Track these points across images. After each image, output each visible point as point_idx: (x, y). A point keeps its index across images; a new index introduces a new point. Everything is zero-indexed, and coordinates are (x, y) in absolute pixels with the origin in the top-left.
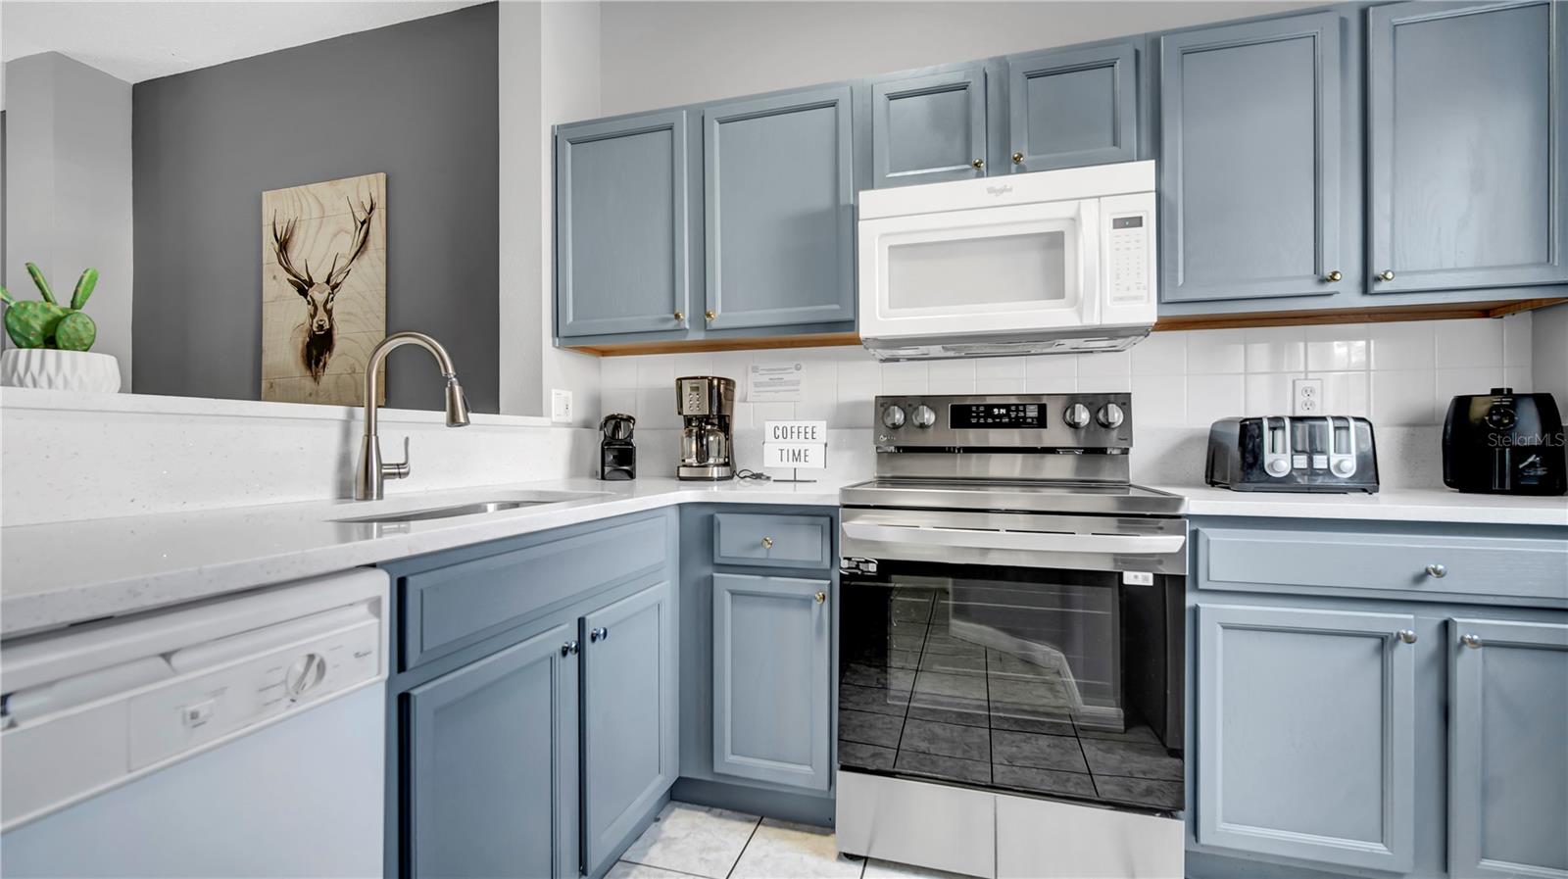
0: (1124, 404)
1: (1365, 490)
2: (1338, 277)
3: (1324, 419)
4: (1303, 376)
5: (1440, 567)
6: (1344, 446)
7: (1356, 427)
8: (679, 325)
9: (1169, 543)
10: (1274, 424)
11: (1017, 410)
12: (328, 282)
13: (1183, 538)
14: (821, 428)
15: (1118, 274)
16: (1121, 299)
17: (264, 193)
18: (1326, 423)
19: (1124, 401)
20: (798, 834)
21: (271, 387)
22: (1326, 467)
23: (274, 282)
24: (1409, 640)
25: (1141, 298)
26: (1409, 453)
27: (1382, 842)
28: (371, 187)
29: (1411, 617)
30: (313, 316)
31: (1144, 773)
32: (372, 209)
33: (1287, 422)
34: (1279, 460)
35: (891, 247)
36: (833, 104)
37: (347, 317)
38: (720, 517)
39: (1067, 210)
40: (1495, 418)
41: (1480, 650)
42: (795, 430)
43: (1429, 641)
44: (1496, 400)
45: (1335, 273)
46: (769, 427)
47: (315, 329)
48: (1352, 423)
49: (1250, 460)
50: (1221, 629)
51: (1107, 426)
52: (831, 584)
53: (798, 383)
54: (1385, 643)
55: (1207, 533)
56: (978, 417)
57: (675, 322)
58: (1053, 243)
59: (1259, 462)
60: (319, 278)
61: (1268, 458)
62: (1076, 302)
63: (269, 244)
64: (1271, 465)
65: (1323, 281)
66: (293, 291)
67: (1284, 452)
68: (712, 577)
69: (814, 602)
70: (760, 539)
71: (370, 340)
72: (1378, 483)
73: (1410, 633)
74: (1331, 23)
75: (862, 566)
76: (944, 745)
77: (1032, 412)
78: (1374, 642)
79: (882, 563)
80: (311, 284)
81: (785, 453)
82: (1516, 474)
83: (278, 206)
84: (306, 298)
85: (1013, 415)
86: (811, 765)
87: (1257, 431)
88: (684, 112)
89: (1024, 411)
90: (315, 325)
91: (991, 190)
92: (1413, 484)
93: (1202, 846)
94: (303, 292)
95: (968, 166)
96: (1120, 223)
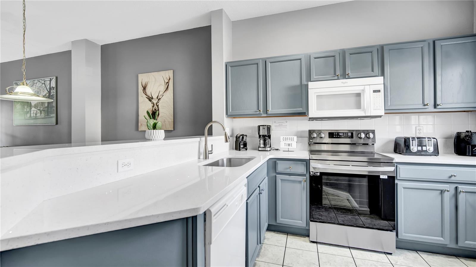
0: (373, 133)
1: (435, 155)
2: (428, 104)
3: (425, 138)
4: (418, 126)
5: (455, 175)
6: (430, 145)
7: (433, 140)
8: (260, 113)
9: (392, 169)
10: (413, 139)
11: (346, 134)
12: (157, 98)
13: (394, 168)
14: (295, 138)
15: (374, 104)
16: (375, 109)
17: (139, 75)
18: (425, 139)
19: (373, 132)
20: (298, 237)
21: (141, 125)
22: (426, 150)
23: (142, 98)
24: (448, 191)
25: (380, 109)
26: (446, 145)
27: (442, 237)
28: (169, 74)
29: (448, 186)
30: (153, 107)
31: (378, 224)
32: (169, 79)
33: (416, 139)
34: (414, 148)
35: (317, 96)
36: (300, 59)
37: (162, 107)
38: (278, 161)
39: (362, 88)
40: (467, 138)
41: (465, 193)
42: (288, 138)
43: (453, 191)
44: (467, 134)
45: (427, 104)
46: (282, 137)
47: (154, 110)
48: (432, 139)
49: (407, 148)
50: (403, 188)
51: (369, 138)
52: (306, 178)
53: (286, 126)
54: (442, 192)
55: (399, 166)
56: (336, 135)
57: (259, 112)
58: (358, 95)
59: (409, 148)
60: (155, 97)
61: (411, 147)
62: (364, 110)
63: (140, 87)
64: (412, 149)
65: (425, 105)
66: (147, 100)
67: (415, 146)
68: (276, 176)
69: (302, 182)
70: (288, 167)
71: (170, 113)
72: (439, 153)
73: (448, 189)
74: (426, 44)
75: (316, 174)
76: (325, 217)
77: (350, 134)
78: (440, 192)
79: (321, 173)
80: (152, 98)
81: (286, 144)
82: (472, 151)
83: (143, 78)
84: (151, 102)
85: (345, 135)
86: (301, 221)
87: (409, 141)
88: (261, 60)
89: (348, 134)
90: (154, 109)
91: (342, 83)
92: (446, 153)
93: (399, 239)
94: (150, 101)
95: (335, 75)
96: (374, 91)
